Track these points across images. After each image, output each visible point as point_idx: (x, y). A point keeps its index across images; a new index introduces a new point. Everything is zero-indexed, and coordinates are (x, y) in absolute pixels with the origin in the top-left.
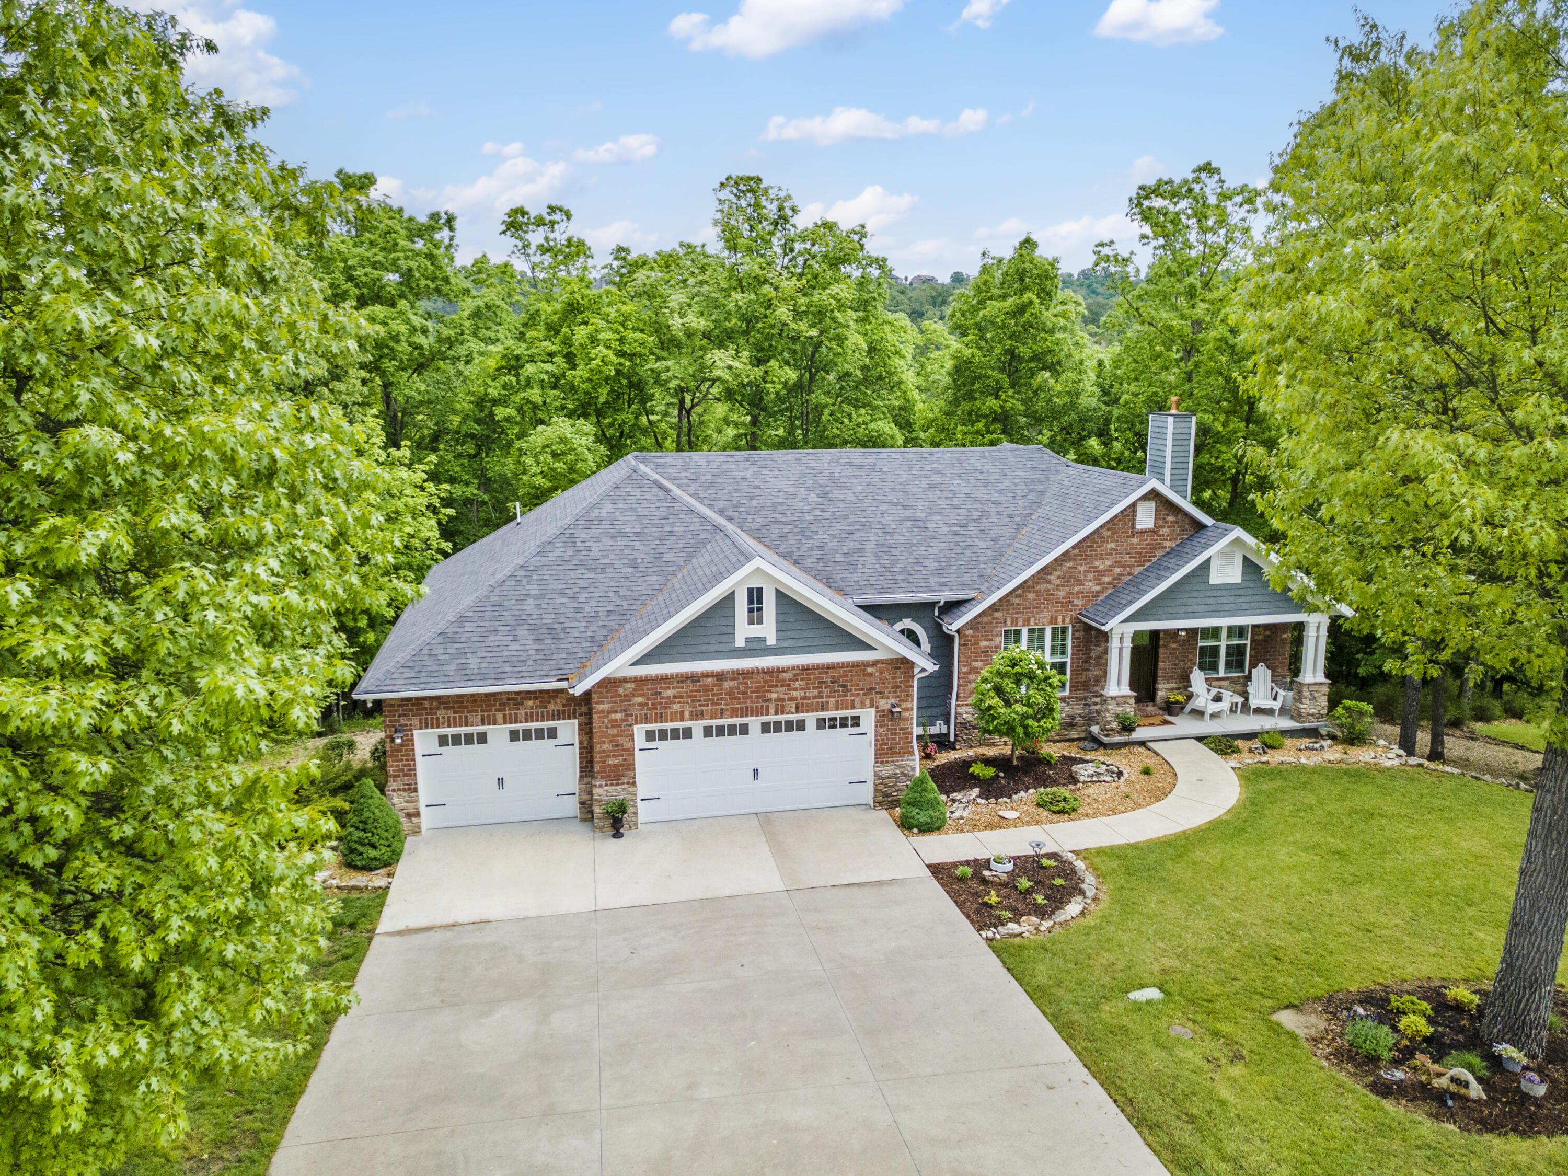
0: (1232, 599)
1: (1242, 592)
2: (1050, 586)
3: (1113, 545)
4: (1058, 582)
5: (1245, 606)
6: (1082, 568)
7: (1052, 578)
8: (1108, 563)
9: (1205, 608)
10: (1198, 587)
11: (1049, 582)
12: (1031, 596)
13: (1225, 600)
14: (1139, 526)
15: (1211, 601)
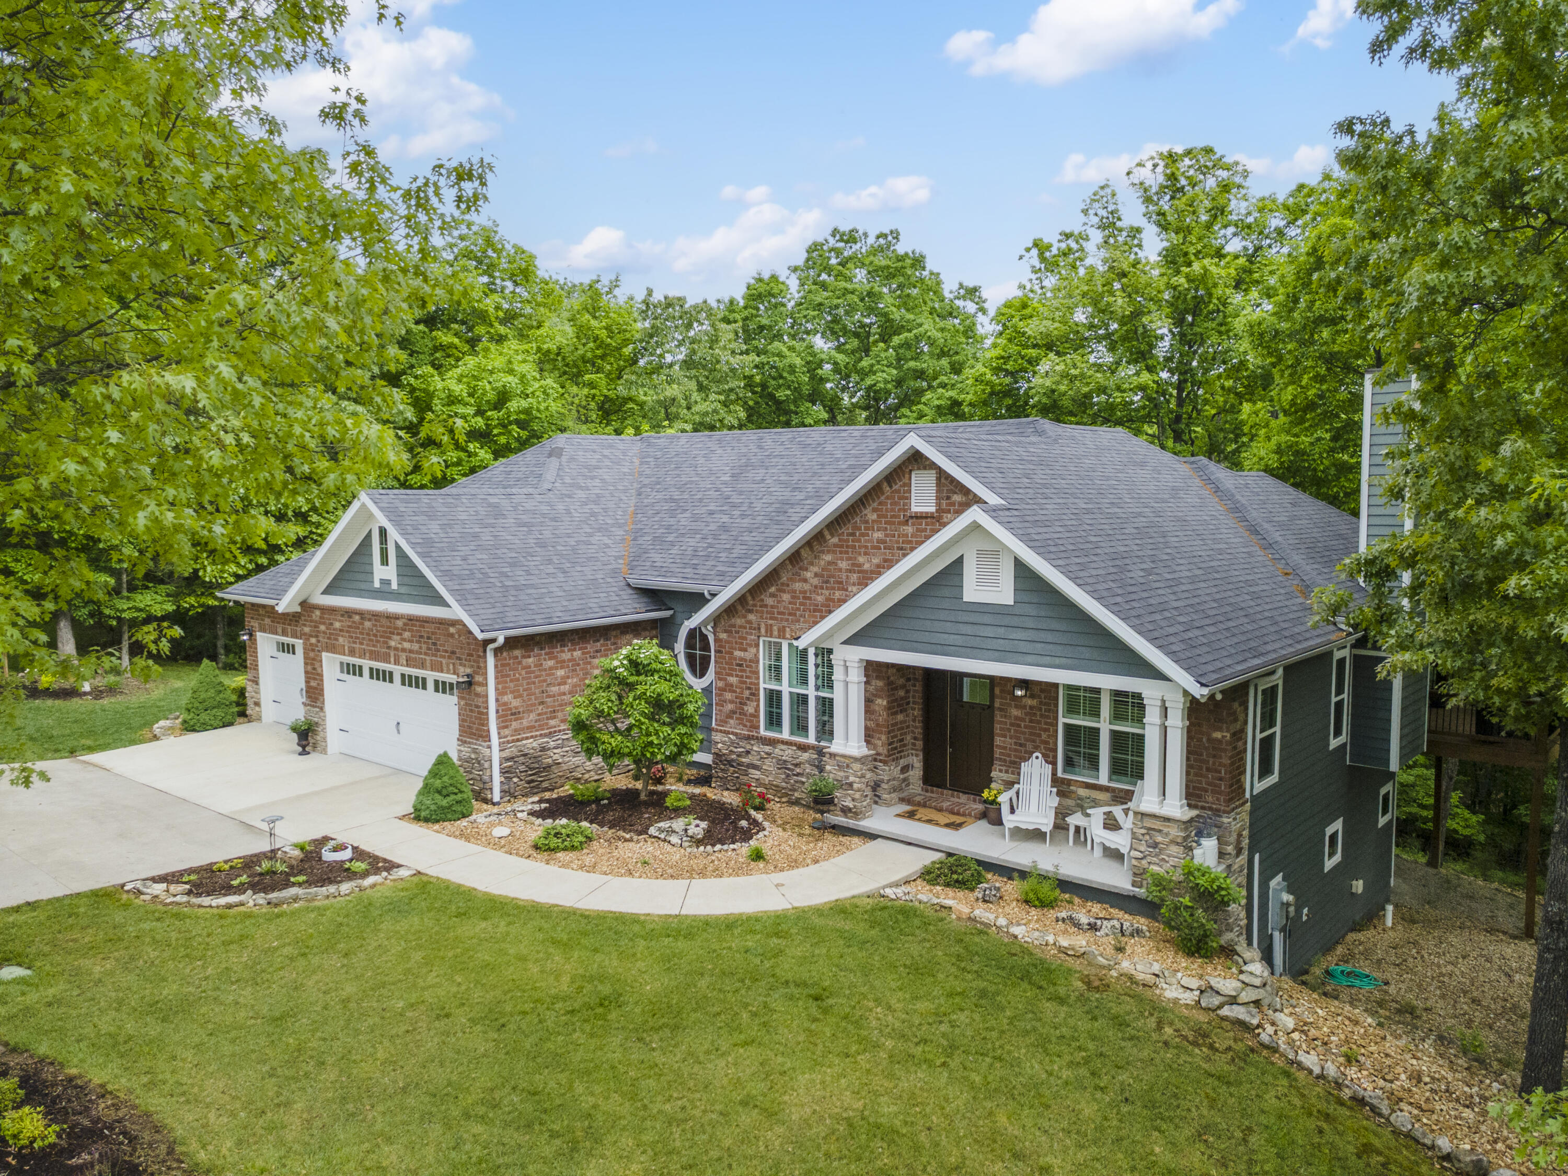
0: (1001, 631)
1: (1015, 621)
2: (807, 587)
3: (878, 535)
4: (815, 581)
5: (1024, 647)
6: (843, 565)
7: (808, 575)
8: (876, 561)
9: (959, 640)
10: (946, 604)
11: (805, 581)
12: (786, 597)
13: (989, 632)
14: (915, 508)
15: (968, 629)
